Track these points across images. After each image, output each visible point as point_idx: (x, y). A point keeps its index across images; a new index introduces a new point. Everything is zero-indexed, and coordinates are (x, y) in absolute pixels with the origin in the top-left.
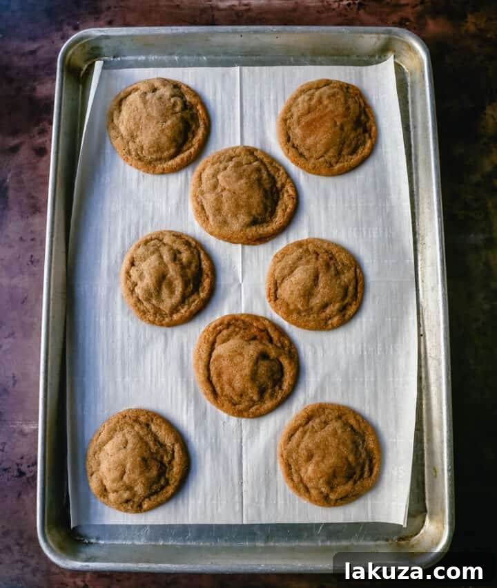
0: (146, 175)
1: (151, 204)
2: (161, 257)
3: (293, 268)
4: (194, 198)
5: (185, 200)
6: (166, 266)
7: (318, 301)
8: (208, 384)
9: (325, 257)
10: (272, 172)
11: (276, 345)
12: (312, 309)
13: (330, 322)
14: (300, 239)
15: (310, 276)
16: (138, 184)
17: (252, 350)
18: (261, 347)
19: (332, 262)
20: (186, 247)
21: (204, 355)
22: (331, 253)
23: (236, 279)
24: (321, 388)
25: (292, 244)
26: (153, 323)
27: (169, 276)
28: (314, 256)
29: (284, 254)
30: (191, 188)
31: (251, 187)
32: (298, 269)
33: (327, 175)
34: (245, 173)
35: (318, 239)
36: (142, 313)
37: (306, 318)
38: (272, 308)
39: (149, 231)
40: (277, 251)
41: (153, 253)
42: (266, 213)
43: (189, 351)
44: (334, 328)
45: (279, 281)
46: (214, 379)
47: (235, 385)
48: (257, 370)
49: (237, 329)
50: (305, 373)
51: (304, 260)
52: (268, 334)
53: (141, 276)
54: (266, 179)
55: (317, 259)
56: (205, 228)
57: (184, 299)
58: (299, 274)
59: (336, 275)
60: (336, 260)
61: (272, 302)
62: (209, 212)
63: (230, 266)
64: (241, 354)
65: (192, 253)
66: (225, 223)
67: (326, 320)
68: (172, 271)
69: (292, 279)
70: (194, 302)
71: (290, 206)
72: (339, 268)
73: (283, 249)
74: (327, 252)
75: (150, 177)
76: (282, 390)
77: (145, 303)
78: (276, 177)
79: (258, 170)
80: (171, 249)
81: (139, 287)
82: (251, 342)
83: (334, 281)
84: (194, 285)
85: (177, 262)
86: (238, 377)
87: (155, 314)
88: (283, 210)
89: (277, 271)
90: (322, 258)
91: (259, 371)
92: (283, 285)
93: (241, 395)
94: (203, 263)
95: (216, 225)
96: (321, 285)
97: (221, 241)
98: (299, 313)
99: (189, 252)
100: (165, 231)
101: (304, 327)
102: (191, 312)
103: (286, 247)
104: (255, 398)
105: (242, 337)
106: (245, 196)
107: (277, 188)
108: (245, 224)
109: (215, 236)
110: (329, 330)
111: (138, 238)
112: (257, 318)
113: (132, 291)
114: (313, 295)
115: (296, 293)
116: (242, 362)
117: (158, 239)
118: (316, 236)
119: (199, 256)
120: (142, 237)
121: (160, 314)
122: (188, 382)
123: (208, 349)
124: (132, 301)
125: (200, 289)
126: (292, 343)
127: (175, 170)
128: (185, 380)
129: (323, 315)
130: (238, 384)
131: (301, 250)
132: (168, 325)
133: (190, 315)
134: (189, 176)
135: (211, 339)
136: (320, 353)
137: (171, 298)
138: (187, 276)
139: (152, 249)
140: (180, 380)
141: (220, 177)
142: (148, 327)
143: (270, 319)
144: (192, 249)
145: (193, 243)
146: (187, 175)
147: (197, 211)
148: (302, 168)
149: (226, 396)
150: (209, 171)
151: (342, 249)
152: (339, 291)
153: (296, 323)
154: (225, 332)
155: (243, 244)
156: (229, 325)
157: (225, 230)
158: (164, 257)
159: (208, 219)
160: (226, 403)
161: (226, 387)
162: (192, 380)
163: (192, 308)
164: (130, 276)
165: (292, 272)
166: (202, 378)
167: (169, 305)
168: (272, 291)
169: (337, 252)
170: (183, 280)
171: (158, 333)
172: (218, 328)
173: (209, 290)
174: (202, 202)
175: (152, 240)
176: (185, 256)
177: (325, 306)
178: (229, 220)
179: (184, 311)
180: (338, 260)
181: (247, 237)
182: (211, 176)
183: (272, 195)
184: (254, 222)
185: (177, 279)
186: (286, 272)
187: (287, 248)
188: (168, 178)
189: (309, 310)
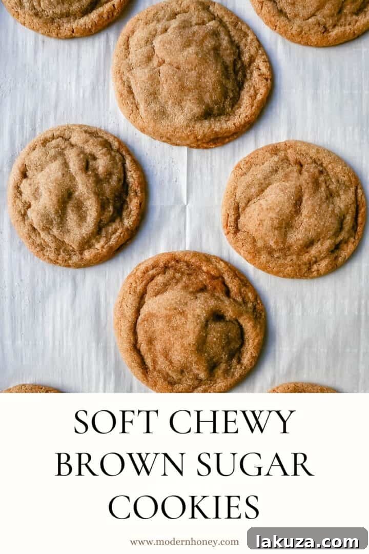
0: (47, 39)
1: (55, 84)
2: (66, 164)
3: (264, 185)
4: (118, 76)
5: (104, 80)
6: (72, 178)
7: (299, 236)
8: (134, 354)
9: (313, 169)
10: (236, 38)
11: (234, 300)
12: (289, 248)
13: (315, 267)
14: (274, 142)
15: (289, 198)
16: (36, 52)
17: (199, 307)
18: (212, 303)
19: (322, 178)
20: (104, 150)
21: (129, 313)
22: (321, 165)
23: (178, 200)
24: (298, 362)
25: (262, 149)
26: (55, 262)
27: (77, 194)
28: (296, 168)
29: (250, 163)
30: (114, 61)
31: (204, 60)
32: (270, 186)
33: (317, 46)
34: (195, 38)
35: (303, 143)
36: (38, 249)
37: (281, 261)
38: (230, 243)
39: (51, 125)
40: (241, 158)
41: (55, 158)
42: (226, 98)
43: (107, 304)
44: (320, 275)
45: (242, 205)
46: (143, 347)
47: (173, 357)
48: (206, 336)
49: (178, 275)
50: (274, 339)
51: (281, 173)
52: (224, 283)
53: (36, 194)
54: (226, 49)
55: (300, 172)
56: (134, 122)
57: (99, 229)
58: (274, 196)
59: (327, 198)
60: (328, 175)
61: (232, 236)
62: (140, 97)
63: (170, 181)
64: (182, 313)
65: (113, 158)
66: (163, 113)
67: (310, 264)
68: (83, 187)
69: (262, 202)
70: (114, 233)
71: (263, 91)
72: (333, 187)
73: (249, 156)
74: (315, 162)
75: (53, 43)
76: (242, 365)
77: (43, 234)
78: (242, 45)
79: (215, 34)
80: (82, 152)
81: (33, 210)
82: (198, 295)
83: (324, 206)
84: (115, 208)
85: (90, 173)
86: (177, 346)
87: (57, 250)
88: (251, 97)
89: (240, 190)
90: (308, 172)
91: (209, 338)
92: (248, 210)
93: (182, 372)
94: (129, 174)
95: (150, 117)
96: (305, 211)
97: (157, 142)
98: (270, 253)
99: (109, 156)
100: (74, 125)
101: (277, 274)
102: (111, 248)
103: (253, 153)
104: (202, 375)
105: (186, 287)
106: (194, 73)
107: (242, 63)
108: (194, 116)
109: (149, 134)
110: (313, 278)
111: (35, 136)
112: (208, 259)
113: (24, 215)
114: (292, 227)
115: (268, 223)
116: (185, 326)
117: (63, 137)
118: (298, 138)
119: (124, 164)
120: (40, 134)
121: (65, 250)
122: (105, 348)
123: (135, 304)
124: (25, 230)
125: (124, 214)
126: (257, 296)
127: (89, 33)
128: (101, 345)
129: (306, 258)
130: (177, 356)
131: (276, 158)
132: (78, 266)
133: (108, 252)
134: (112, 43)
135: (139, 288)
136: (298, 313)
137: (80, 226)
138: (103, 194)
139: (52, 152)
140: (94, 344)
141: (157, 43)
142: (49, 268)
143: (227, 260)
144: (113, 153)
145: (115, 145)
146: (108, 41)
147: (121, 95)
148: (280, 33)
149: (159, 371)
150: (141, 34)
151: (338, 159)
152: (331, 222)
153: (265, 268)
154: (160, 279)
155: (190, 146)
156: (166, 268)
157: (164, 126)
158: (71, 165)
159: (137, 109)
160: (160, 382)
161: (161, 360)
162: (112, 345)
163: (113, 241)
164: (21, 193)
165: (263, 191)
166: (127, 346)
167: (78, 237)
168: (232, 219)
169: (330, 163)
170: (98, 199)
171: (63, 275)
172: (151, 272)
173: (138, 214)
174: (129, 82)
175: (53, 138)
176: (102, 164)
177: (310, 244)
178: (169, 109)
179: (99, 246)
180: (331, 174)
181: (196, 137)
182: (143, 42)
183: (236, 73)
184: (207, 114)
185: (89, 198)
186: (253, 191)
187: (255, 154)
188: (79, 46)
189: (285, 250)
